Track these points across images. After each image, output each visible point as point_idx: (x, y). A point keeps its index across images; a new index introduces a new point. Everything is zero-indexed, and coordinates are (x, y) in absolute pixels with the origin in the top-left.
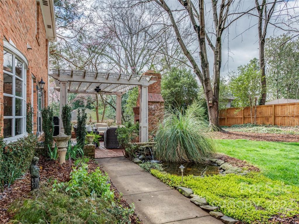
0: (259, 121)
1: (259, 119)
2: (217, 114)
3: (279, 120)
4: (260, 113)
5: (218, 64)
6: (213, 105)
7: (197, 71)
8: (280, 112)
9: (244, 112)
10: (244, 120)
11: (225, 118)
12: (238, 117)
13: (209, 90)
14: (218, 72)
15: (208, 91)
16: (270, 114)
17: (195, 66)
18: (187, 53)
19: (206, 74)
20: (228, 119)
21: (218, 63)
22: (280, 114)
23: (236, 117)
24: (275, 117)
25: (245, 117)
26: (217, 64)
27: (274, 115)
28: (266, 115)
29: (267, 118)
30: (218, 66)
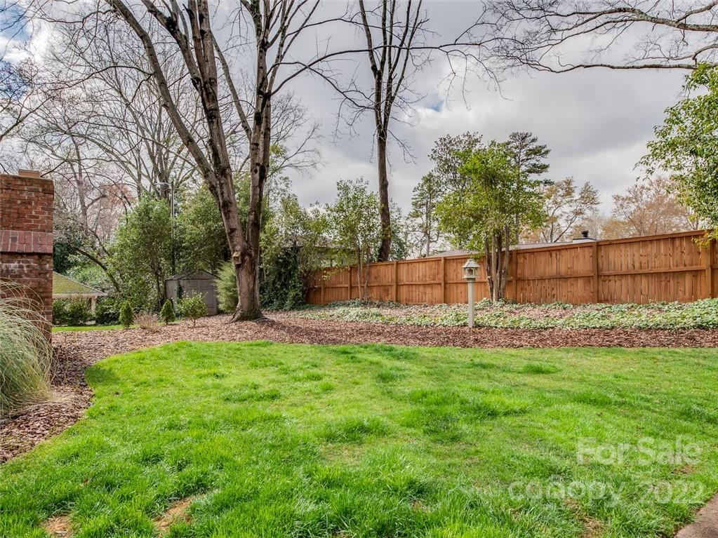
0: (374, 294)
1: (375, 289)
2: (252, 283)
3: (404, 292)
4: (376, 278)
5: (258, 172)
6: (243, 261)
7: (211, 183)
8: (405, 276)
9: (351, 276)
10: (351, 292)
11: (321, 288)
12: (341, 285)
13: (234, 227)
14: (258, 189)
15: (230, 229)
16: (390, 281)
17: (206, 172)
18: (188, 142)
19: (225, 191)
20: (327, 290)
21: (258, 168)
22: (405, 280)
23: (338, 286)
24: (397, 285)
25: (353, 286)
26: (256, 171)
27: (397, 282)
28: (385, 282)
29: (386, 289)
30: (257, 176)
